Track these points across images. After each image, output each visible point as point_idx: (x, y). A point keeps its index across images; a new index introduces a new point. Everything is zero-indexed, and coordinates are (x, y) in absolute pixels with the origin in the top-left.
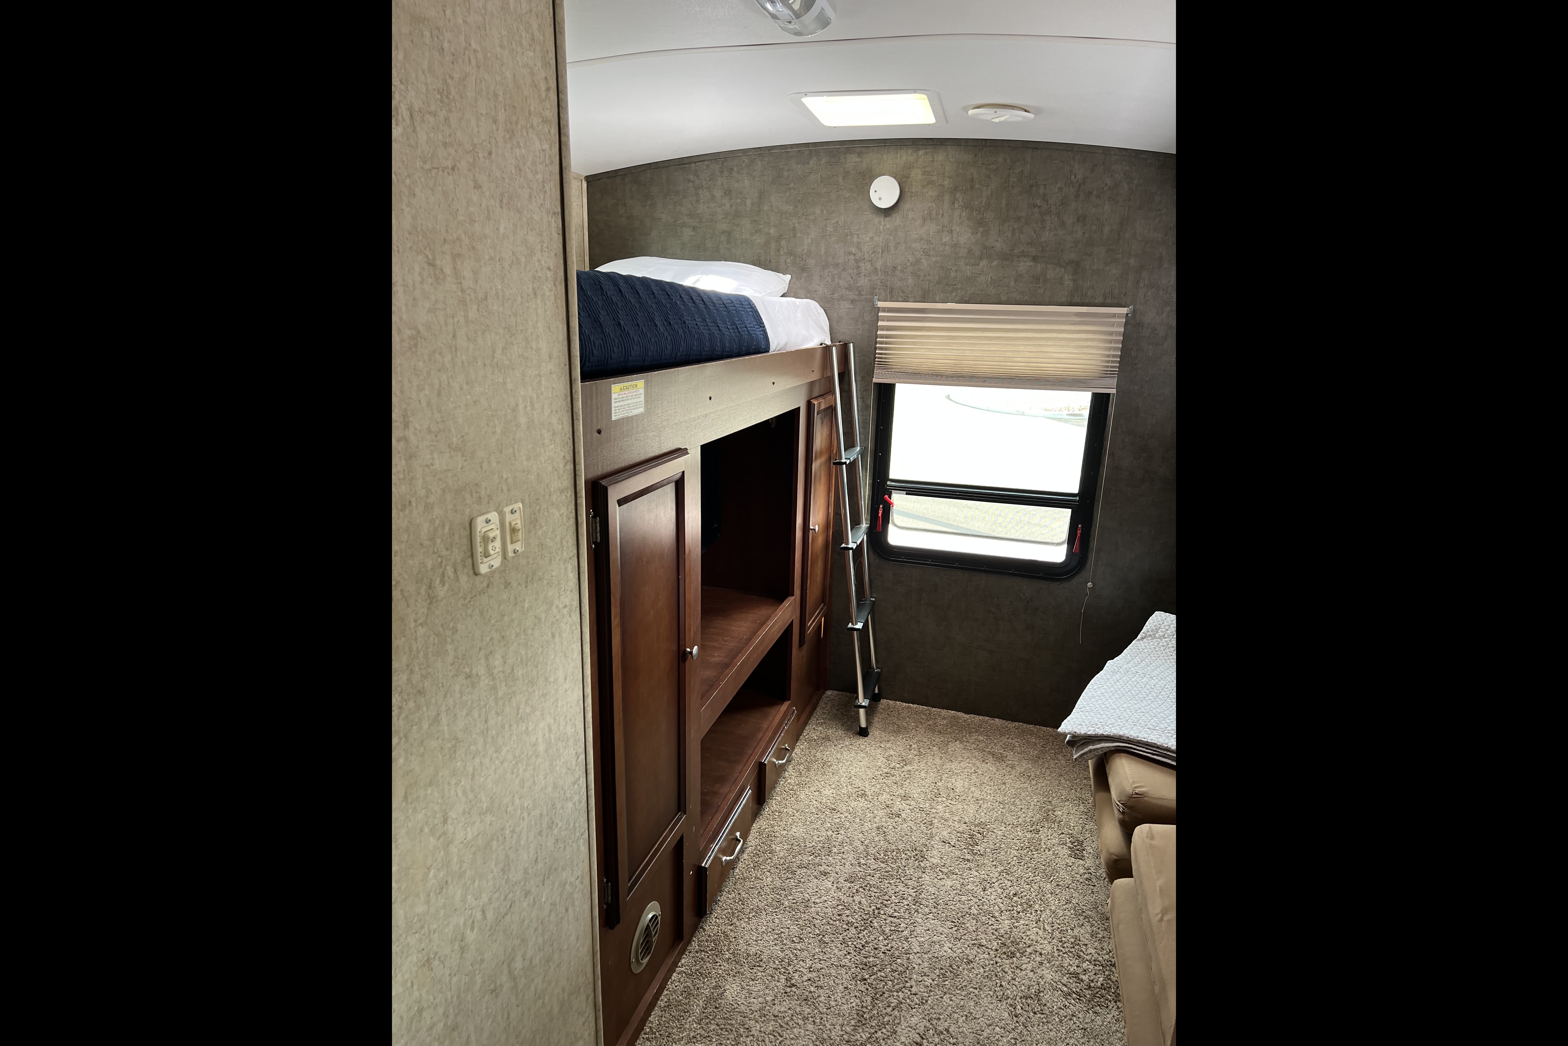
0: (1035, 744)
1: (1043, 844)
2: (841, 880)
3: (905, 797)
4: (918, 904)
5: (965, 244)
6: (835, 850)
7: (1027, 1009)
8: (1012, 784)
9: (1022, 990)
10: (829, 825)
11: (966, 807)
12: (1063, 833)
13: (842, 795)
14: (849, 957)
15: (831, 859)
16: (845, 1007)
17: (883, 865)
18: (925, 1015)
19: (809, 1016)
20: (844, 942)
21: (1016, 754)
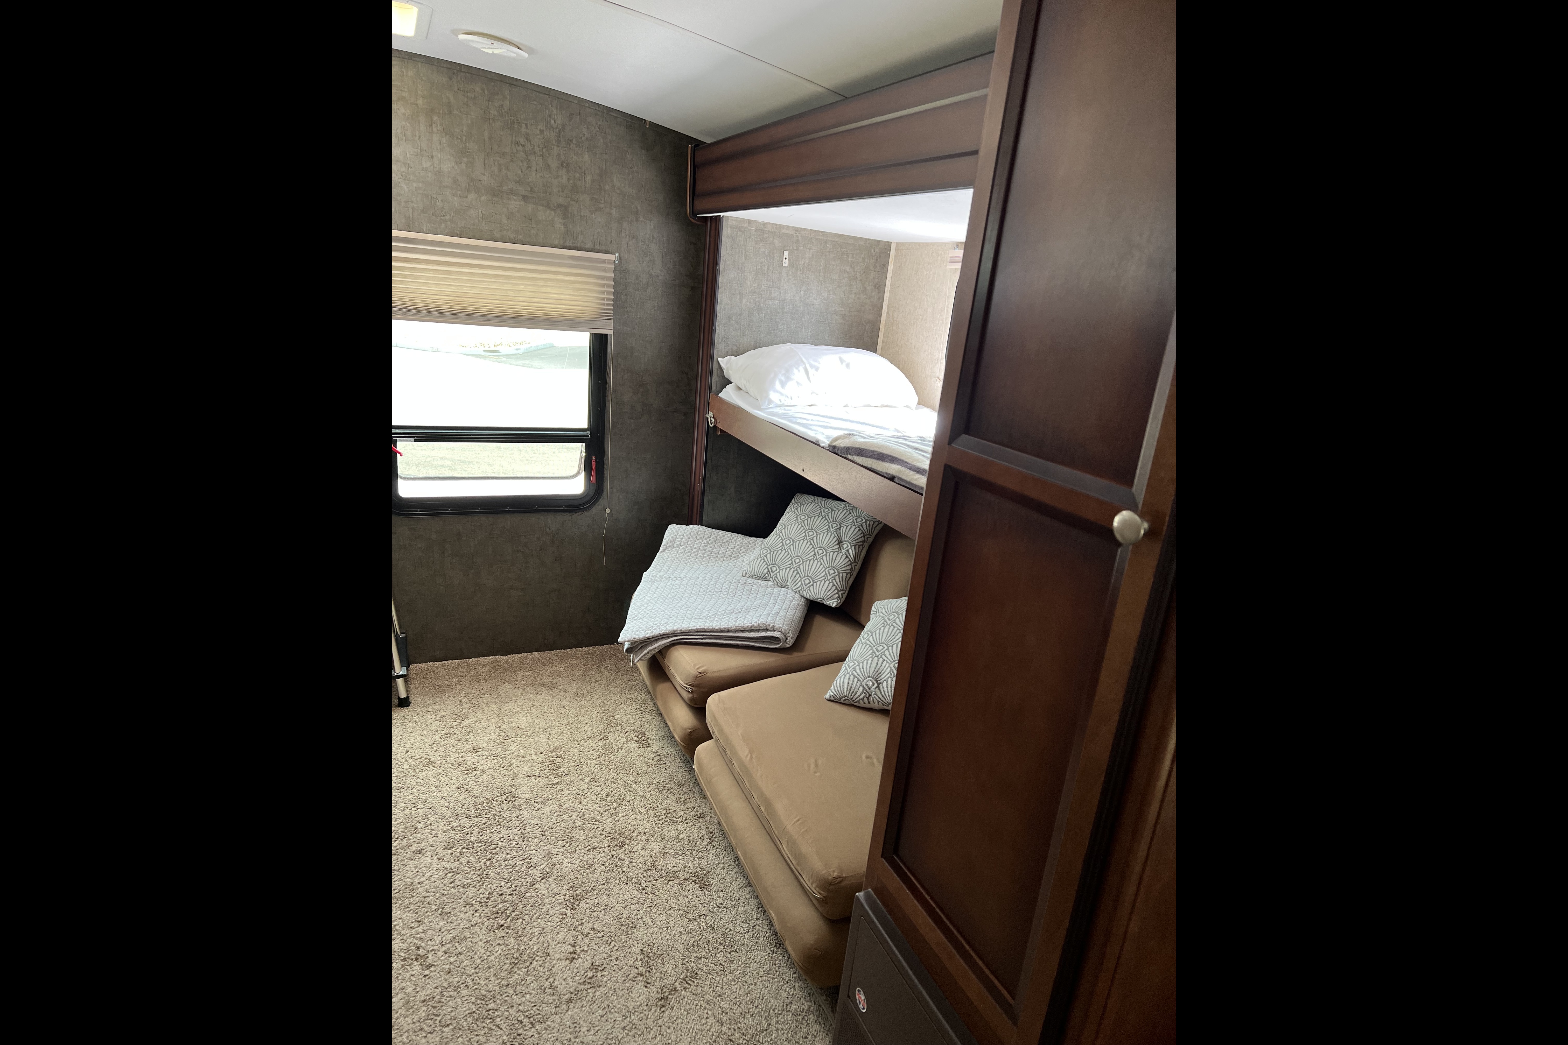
0: (578, 665)
1: (614, 746)
2: (439, 850)
3: (475, 750)
4: (526, 839)
5: (450, 173)
6: (420, 825)
7: (650, 880)
8: (571, 706)
9: (640, 868)
10: (403, 805)
11: (536, 739)
12: (627, 732)
13: (405, 771)
14: (477, 914)
15: (419, 835)
16: (492, 958)
17: (477, 820)
18: (569, 927)
19: (460, 983)
20: (467, 904)
21: (564, 678)
